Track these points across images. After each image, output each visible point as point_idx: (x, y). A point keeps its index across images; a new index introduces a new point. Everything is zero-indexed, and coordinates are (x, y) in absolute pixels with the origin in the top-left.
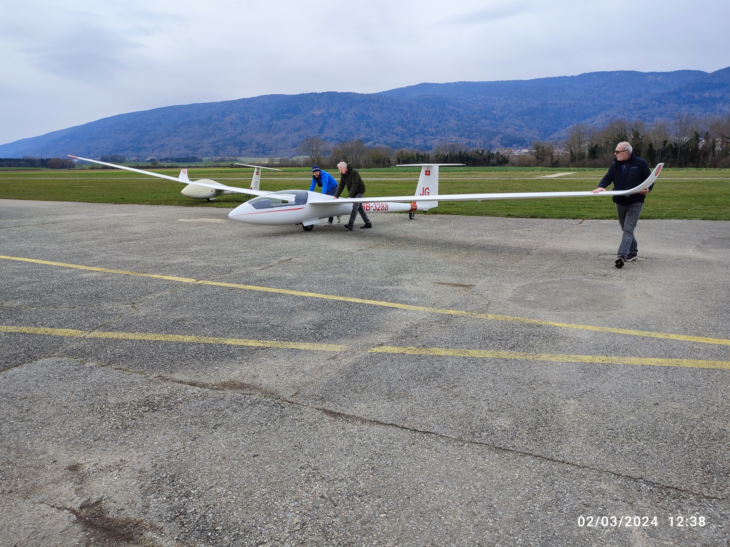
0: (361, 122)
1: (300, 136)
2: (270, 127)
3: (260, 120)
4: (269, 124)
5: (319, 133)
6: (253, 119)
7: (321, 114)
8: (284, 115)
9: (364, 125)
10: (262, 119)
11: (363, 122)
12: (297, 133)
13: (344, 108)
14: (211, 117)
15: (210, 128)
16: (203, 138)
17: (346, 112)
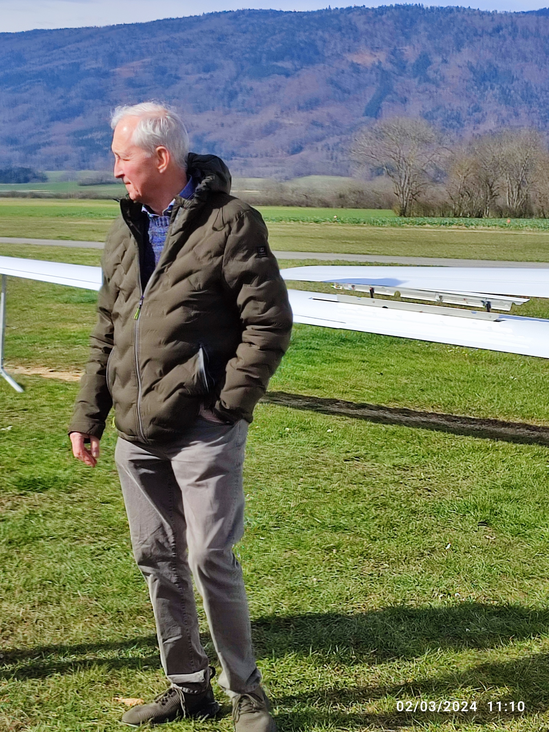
0: (486, 89)
1: (314, 123)
2: (233, 95)
3: (207, 76)
4: (230, 88)
5: (366, 114)
6: (187, 73)
7: (373, 64)
8: (275, 63)
9: (494, 95)
10: (212, 73)
11: (492, 88)
12: (304, 114)
13: (439, 51)
14: (77, 66)
15: (73, 94)
16: (52, 120)
17: (445, 61)
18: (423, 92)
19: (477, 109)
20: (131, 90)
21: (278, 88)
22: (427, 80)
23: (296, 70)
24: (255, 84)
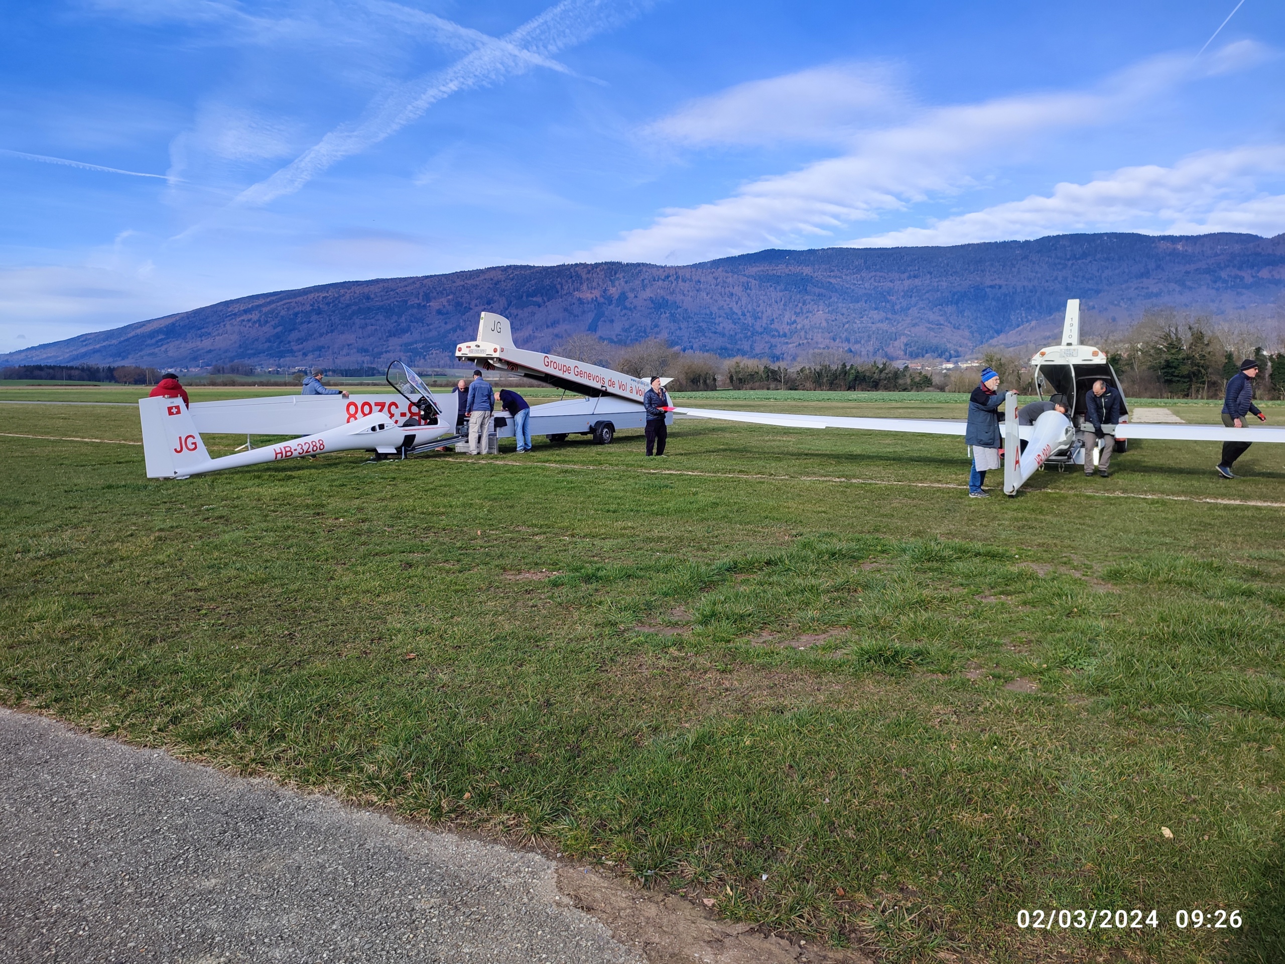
0: (661, 314)
1: (557, 336)
5: (589, 329)
6: (476, 306)
7: (592, 299)
8: (531, 299)
9: (666, 317)
11: (665, 313)
12: (551, 330)
13: (632, 290)
14: (406, 302)
15: (403, 319)
16: (390, 336)
17: (636, 297)
18: (624, 316)
19: (656, 326)
20: (440, 316)
21: (533, 314)
22: (626, 308)
23: (544, 303)
24: (520, 312)
